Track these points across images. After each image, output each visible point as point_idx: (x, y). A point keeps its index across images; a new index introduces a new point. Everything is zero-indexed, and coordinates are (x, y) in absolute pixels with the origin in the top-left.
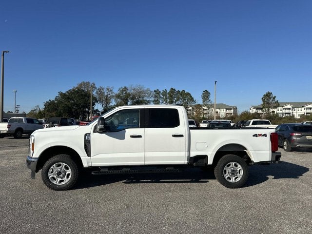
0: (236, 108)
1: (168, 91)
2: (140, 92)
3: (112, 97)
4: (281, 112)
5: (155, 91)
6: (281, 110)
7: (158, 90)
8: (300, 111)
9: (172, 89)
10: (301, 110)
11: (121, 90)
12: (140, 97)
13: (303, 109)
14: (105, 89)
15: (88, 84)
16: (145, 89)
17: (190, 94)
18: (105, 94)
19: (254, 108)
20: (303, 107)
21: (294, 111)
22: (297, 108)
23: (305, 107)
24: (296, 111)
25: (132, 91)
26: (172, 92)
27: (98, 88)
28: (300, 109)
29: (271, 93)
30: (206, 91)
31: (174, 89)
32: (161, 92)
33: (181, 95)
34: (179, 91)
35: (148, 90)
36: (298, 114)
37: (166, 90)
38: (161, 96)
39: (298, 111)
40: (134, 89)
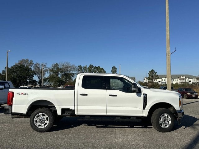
0: (135, 79)
1: (88, 67)
2: (68, 67)
3: (46, 70)
4: (165, 81)
5: (78, 67)
6: (165, 80)
7: (81, 66)
8: (177, 81)
9: (91, 65)
11: (54, 65)
12: (67, 71)
13: (179, 79)
14: (40, 64)
15: (27, 61)
16: (71, 65)
17: (103, 69)
18: (41, 68)
19: (146, 79)
20: (179, 78)
21: (173, 81)
22: (175, 78)
24: (174, 81)
25: (62, 66)
26: (90, 67)
27: (35, 64)
29: (154, 70)
30: (114, 67)
31: (92, 66)
32: (83, 67)
33: (97, 69)
34: (96, 67)
35: (73, 65)
37: (86, 66)
38: (83, 70)
40: (63, 65)
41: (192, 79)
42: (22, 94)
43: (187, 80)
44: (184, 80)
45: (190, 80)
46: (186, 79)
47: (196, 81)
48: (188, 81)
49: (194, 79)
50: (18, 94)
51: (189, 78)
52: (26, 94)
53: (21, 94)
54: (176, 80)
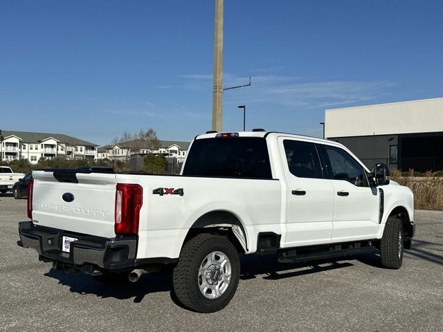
8: (34, 150)
10: (36, 149)
13: (39, 146)
20: (40, 142)
21: (23, 150)
22: (29, 143)
23: (44, 143)
24: (26, 150)
28: (34, 146)
36: (30, 155)
39: (30, 151)
41: (75, 146)
42: (170, 191)
43: (62, 150)
44: (55, 149)
45: (70, 149)
46: (60, 147)
47: (83, 153)
48: (63, 152)
49: (79, 147)
50: (156, 192)
51: (67, 144)
52: (180, 192)
53: (165, 191)
54: (31, 149)
